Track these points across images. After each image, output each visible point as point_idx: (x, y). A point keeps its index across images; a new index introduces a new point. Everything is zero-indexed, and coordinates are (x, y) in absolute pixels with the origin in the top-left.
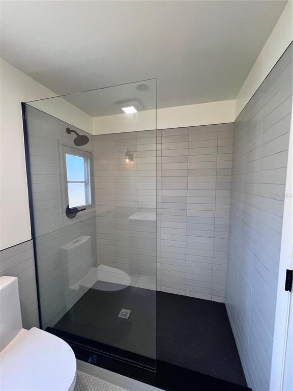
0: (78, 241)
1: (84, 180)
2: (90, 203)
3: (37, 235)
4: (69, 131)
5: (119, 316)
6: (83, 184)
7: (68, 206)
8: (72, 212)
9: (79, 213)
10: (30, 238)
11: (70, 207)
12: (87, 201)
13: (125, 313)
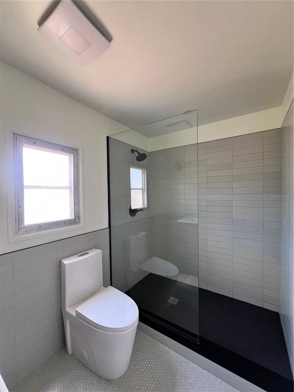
0: (138, 234)
1: (141, 188)
2: (146, 206)
3: (112, 225)
4: (133, 151)
5: (168, 301)
6: (141, 191)
7: (131, 207)
8: (133, 212)
9: (138, 213)
10: (107, 226)
11: (132, 208)
12: (143, 205)
13: (173, 300)
